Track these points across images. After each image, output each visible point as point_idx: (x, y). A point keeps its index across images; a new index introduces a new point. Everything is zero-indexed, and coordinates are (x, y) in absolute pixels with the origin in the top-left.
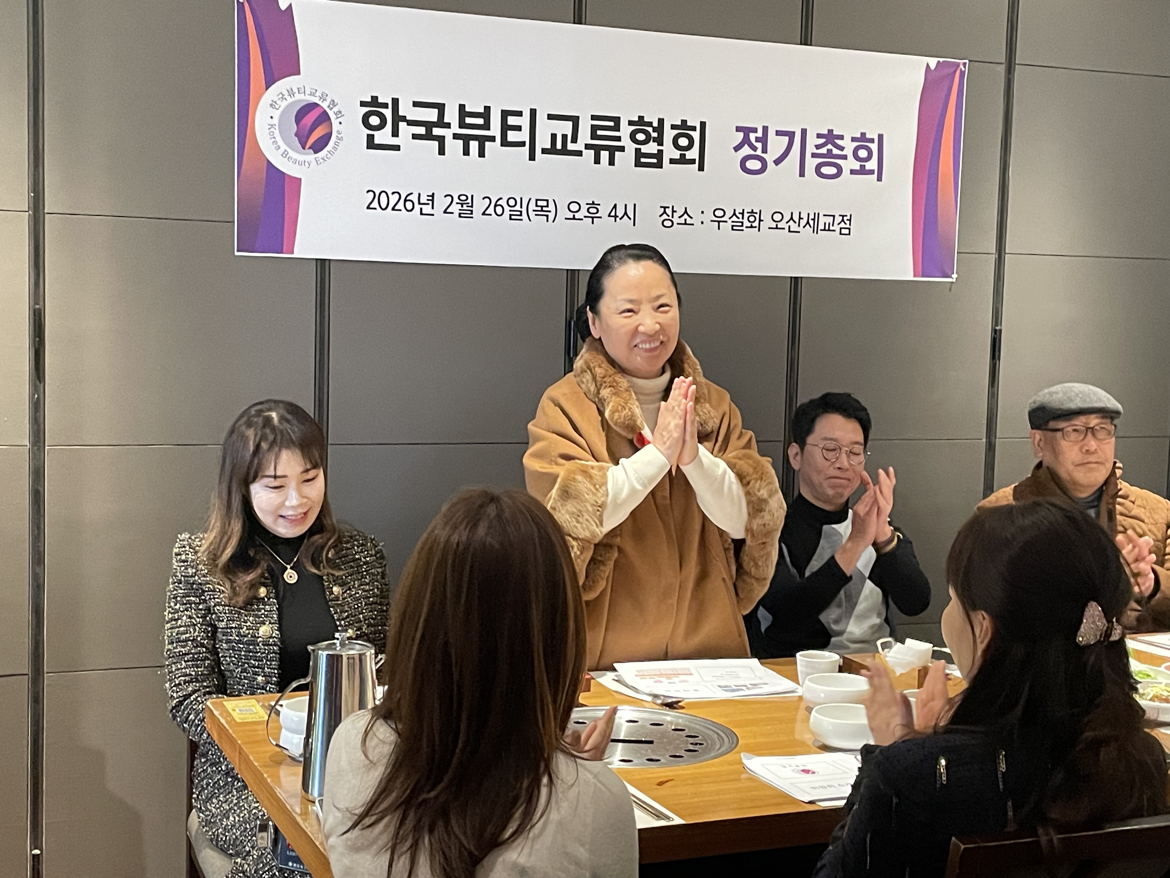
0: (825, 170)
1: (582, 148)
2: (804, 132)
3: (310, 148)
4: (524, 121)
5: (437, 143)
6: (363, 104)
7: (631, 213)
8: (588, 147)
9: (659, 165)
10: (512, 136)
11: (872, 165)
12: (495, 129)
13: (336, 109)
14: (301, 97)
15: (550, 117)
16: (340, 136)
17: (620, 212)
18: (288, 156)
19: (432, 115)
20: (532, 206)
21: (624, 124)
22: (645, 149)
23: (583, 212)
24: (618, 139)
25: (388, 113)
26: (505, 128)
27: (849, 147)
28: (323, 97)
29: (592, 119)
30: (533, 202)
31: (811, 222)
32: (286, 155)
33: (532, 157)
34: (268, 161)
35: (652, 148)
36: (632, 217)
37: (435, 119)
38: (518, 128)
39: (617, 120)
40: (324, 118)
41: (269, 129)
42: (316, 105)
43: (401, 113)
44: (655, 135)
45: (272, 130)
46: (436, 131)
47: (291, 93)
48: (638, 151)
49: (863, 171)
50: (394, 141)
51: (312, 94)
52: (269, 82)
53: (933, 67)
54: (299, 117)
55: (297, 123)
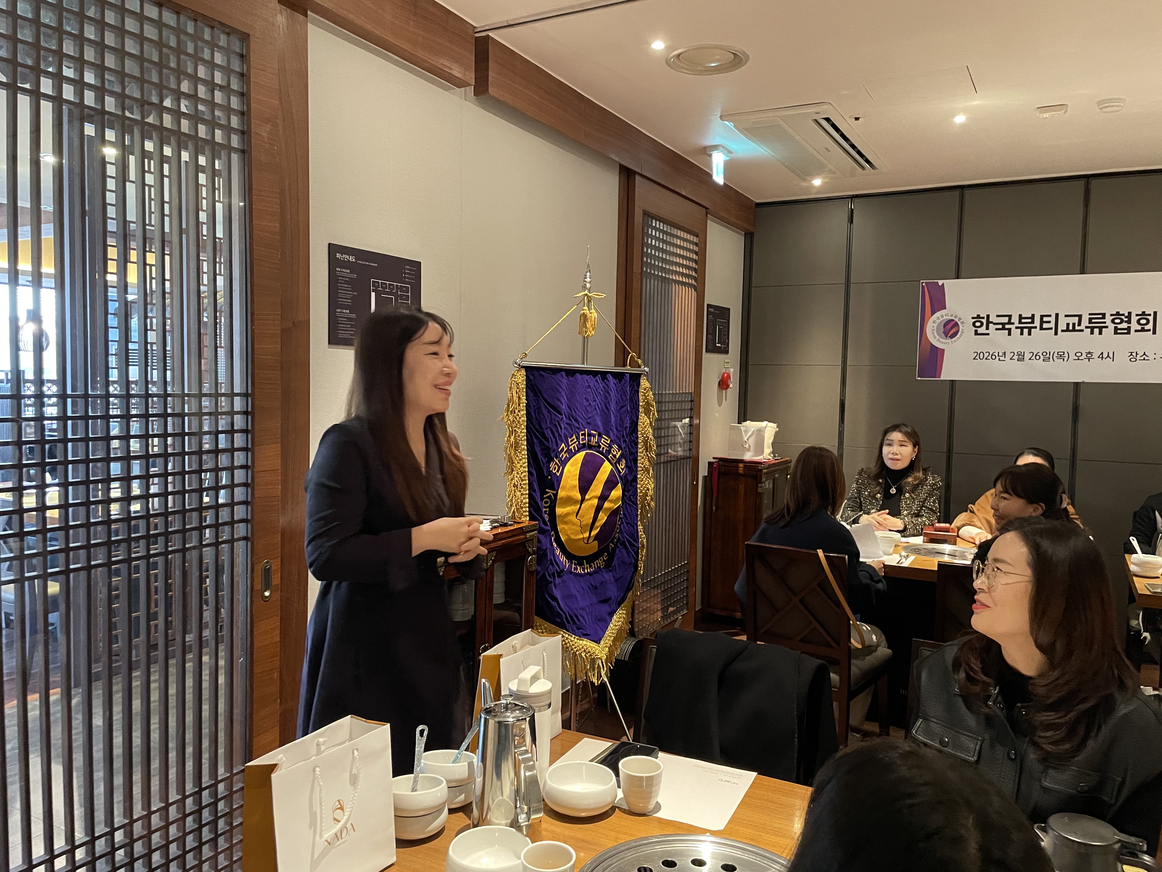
1: (1084, 328)
3: (949, 337)
4: (1053, 319)
5: (1007, 331)
6: (973, 318)
7: (1111, 355)
8: (1087, 327)
9: (1129, 333)
10: (1045, 326)
12: (1037, 323)
13: (961, 321)
14: (947, 317)
15: (1066, 316)
16: (962, 331)
17: (1105, 355)
18: (939, 341)
19: (1005, 320)
20: (1056, 355)
21: (1108, 316)
22: (1119, 326)
23: (1084, 356)
24: (1105, 323)
25: (984, 321)
26: (1042, 322)
28: (956, 317)
29: (1089, 315)
30: (1056, 353)
33: (1056, 333)
34: (931, 343)
35: (1124, 325)
36: (1112, 357)
37: (1007, 321)
38: (1049, 322)
39: (1104, 315)
40: (956, 324)
41: (932, 331)
42: (953, 320)
43: (990, 320)
44: (1126, 319)
45: (934, 331)
46: (1007, 326)
47: (942, 316)
48: (1116, 328)
50: (987, 332)
51: (952, 316)
52: (933, 314)
54: (945, 326)
55: (944, 328)
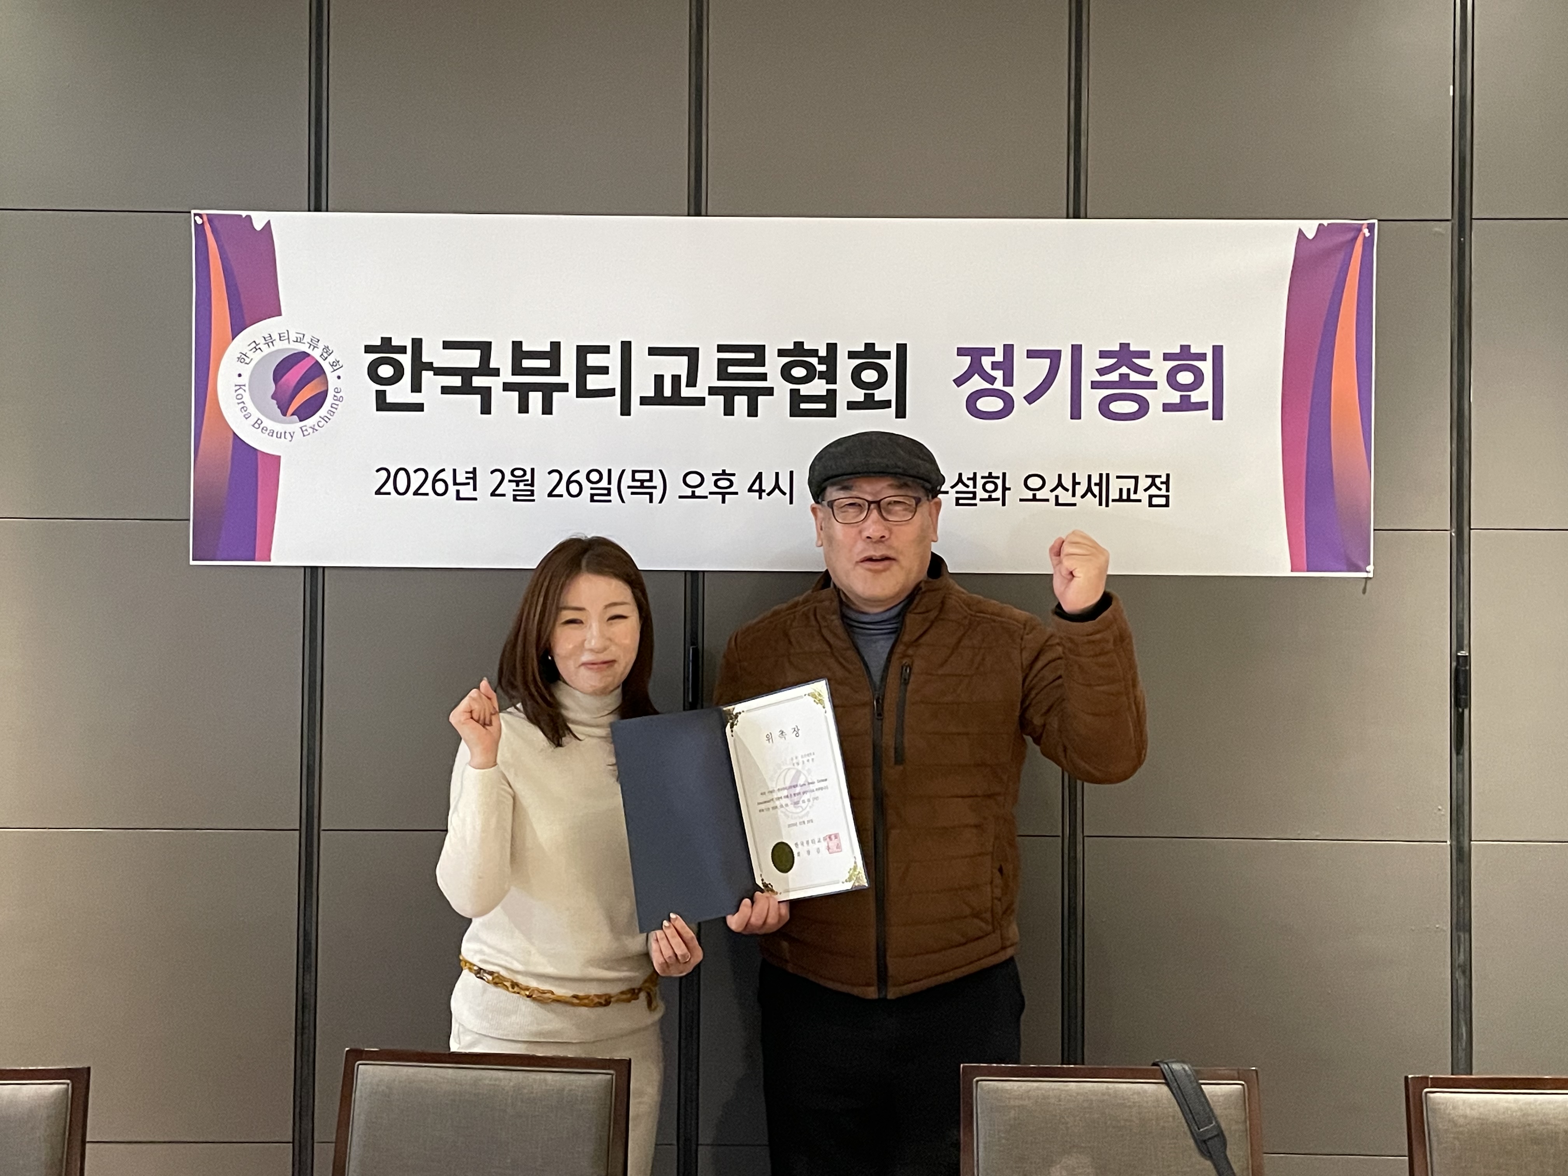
0: (1115, 407)
1: (704, 393)
2: (1077, 350)
3: (293, 414)
4: (613, 360)
5: (477, 398)
6: (369, 349)
7: (785, 485)
8: (713, 391)
9: (831, 412)
10: (594, 382)
11: (1204, 394)
12: (568, 374)
13: (331, 359)
14: (284, 345)
15: (653, 351)
16: (338, 395)
17: (768, 485)
18: (262, 426)
19: (472, 359)
20: (627, 480)
21: (771, 355)
22: (805, 390)
23: (709, 486)
24: (763, 377)
25: (405, 360)
26: (583, 370)
27: (1160, 370)
28: (314, 343)
29: (718, 351)
30: (628, 475)
31: (1096, 490)
32: (259, 425)
33: (626, 410)
34: (234, 434)
35: (818, 387)
36: (787, 490)
37: (476, 365)
38: (604, 370)
39: (759, 351)
40: (317, 371)
41: (236, 391)
42: (305, 355)
43: (425, 359)
44: (823, 368)
45: (241, 391)
46: (478, 381)
47: (269, 340)
48: (794, 393)
49: (1185, 405)
50: (415, 398)
51: (298, 340)
52: (237, 328)
53: (1310, 235)
54: (280, 372)
55: (276, 380)
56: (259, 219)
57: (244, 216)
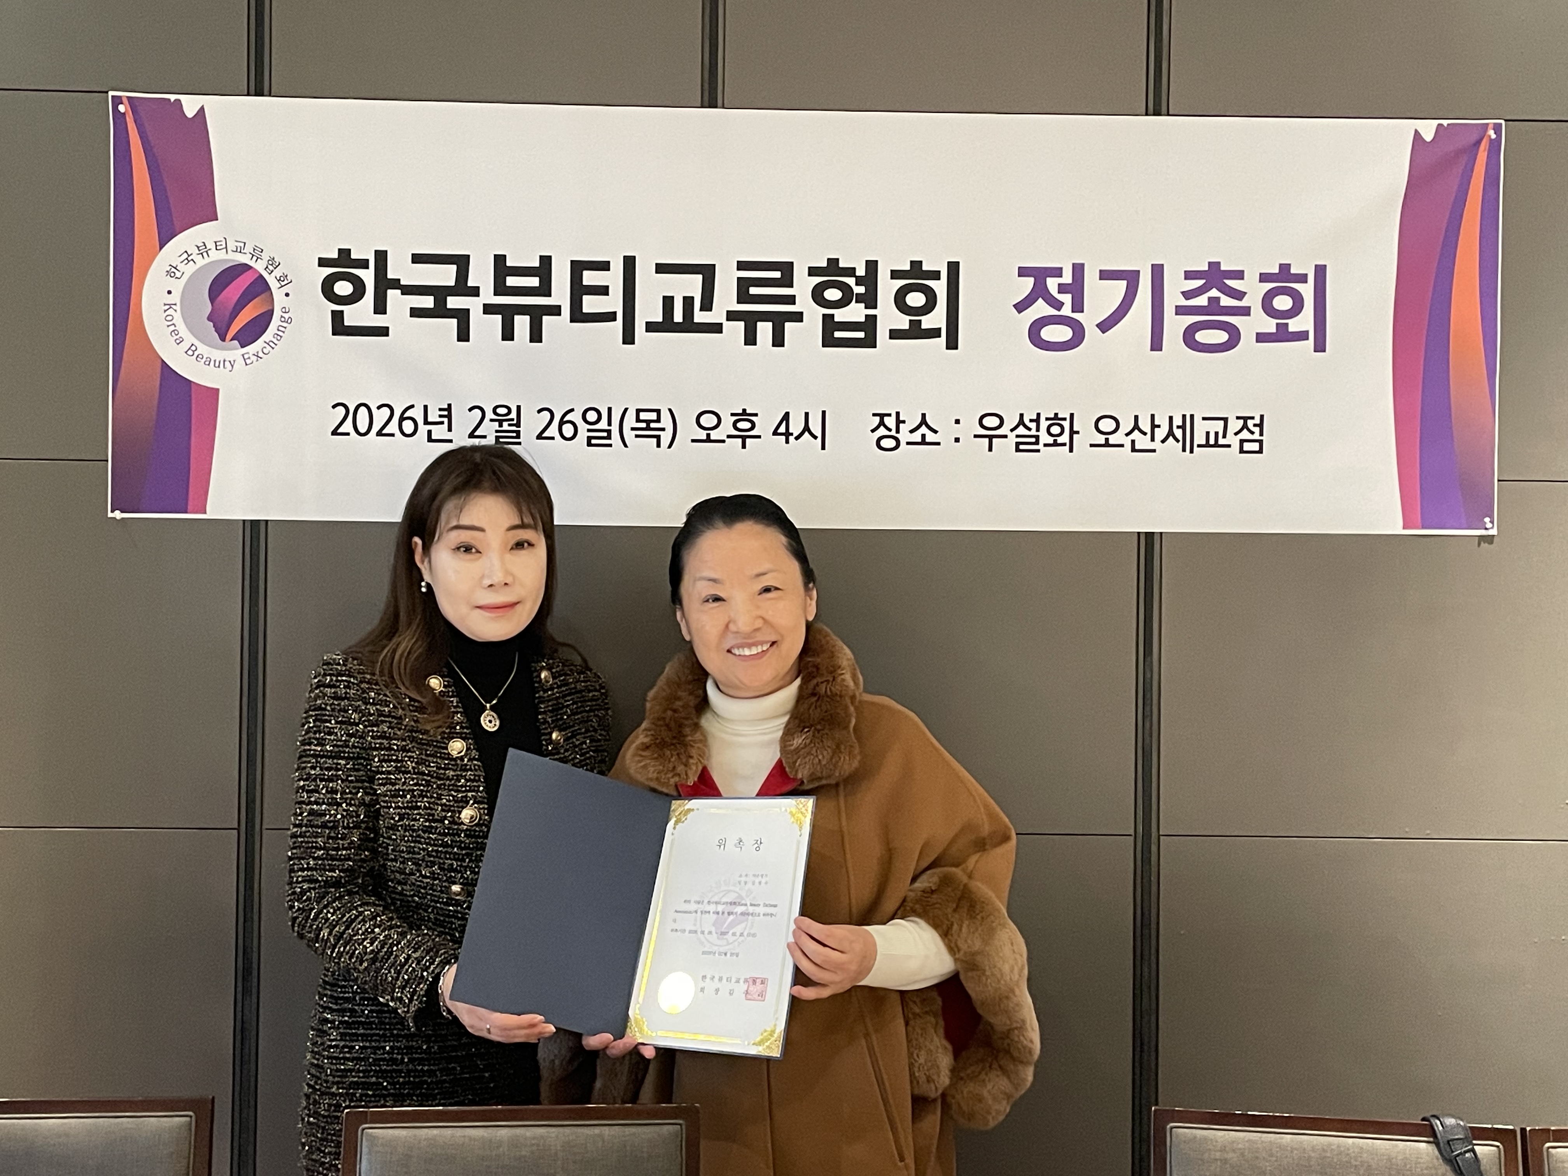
0: (1203, 337)
1: (722, 319)
2: (1158, 271)
3: (232, 340)
4: (614, 279)
5: (454, 322)
6: (323, 262)
7: (816, 428)
8: (732, 316)
9: (870, 342)
10: (590, 304)
11: (1304, 322)
12: (561, 294)
13: (278, 273)
14: (221, 255)
15: (661, 268)
16: (286, 316)
17: (796, 427)
18: (196, 353)
19: (446, 276)
20: (630, 421)
21: (800, 274)
22: (840, 315)
23: (727, 427)
24: (791, 300)
25: (368, 276)
26: (578, 290)
27: (1254, 293)
28: (257, 253)
29: (738, 269)
30: (632, 415)
31: (1178, 433)
32: (194, 351)
33: (629, 338)
34: (163, 361)
35: (855, 312)
36: (818, 433)
37: (451, 282)
38: (603, 291)
39: (787, 269)
40: (260, 287)
41: (165, 311)
42: (246, 268)
43: (391, 274)
44: (861, 290)
45: (170, 312)
46: (453, 302)
47: (203, 250)
48: (828, 320)
49: (1282, 335)
50: (379, 321)
51: (240, 250)
52: (164, 238)
53: (1428, 136)
54: (216, 288)
55: (212, 299)
56: (190, 105)
57: (172, 100)
